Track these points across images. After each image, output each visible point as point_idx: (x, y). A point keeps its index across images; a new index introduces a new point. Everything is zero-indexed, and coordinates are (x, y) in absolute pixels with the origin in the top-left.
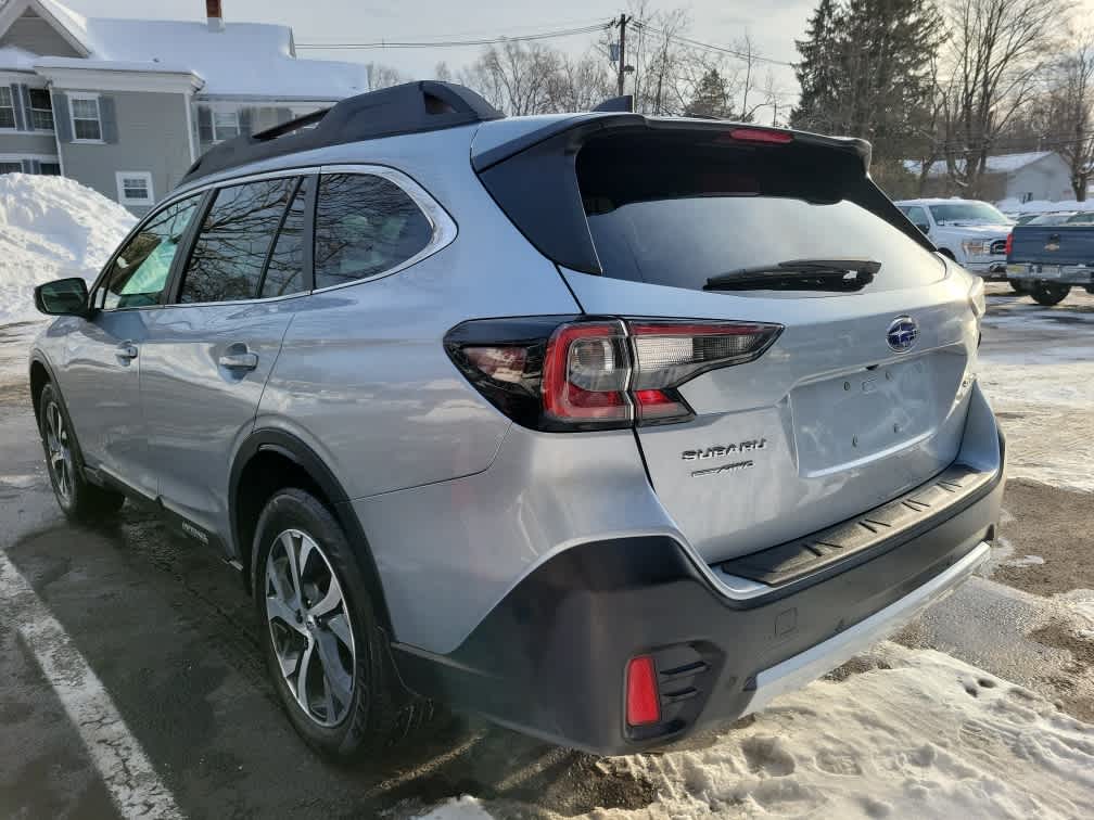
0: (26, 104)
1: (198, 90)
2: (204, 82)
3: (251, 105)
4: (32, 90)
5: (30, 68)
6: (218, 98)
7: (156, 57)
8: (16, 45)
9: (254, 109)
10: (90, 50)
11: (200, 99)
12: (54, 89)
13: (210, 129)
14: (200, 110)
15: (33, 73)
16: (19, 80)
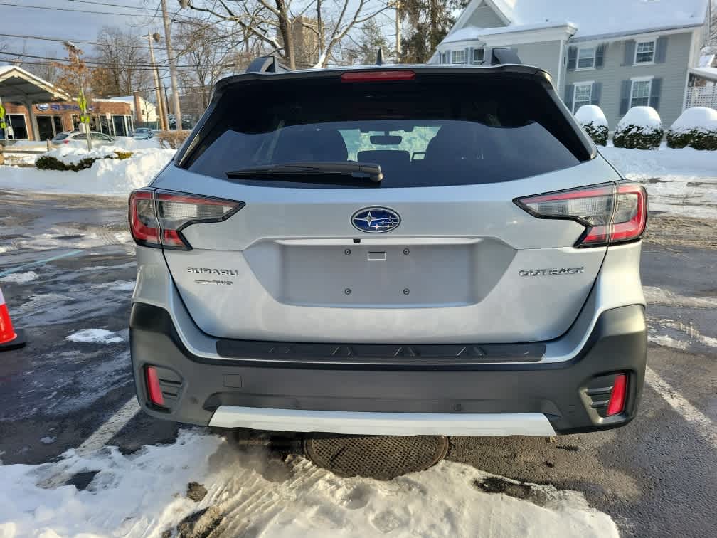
0: (471, 59)
1: (572, 35)
2: (577, 30)
3: (605, 41)
4: (476, 50)
5: (475, 37)
6: (583, 39)
7: (547, 18)
8: (473, 25)
9: (608, 44)
10: (510, 20)
11: (572, 42)
12: (486, 48)
13: (575, 61)
14: (570, 49)
15: (477, 40)
16: (469, 45)
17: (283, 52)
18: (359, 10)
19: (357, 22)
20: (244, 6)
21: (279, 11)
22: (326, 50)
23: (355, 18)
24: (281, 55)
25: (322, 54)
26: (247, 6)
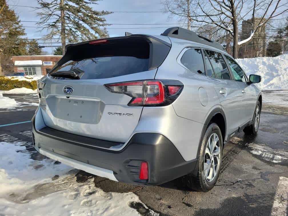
17: (233, 34)
18: (274, 12)
19: (272, 17)
20: (220, 17)
21: (233, 17)
22: (255, 31)
23: (271, 15)
24: (232, 35)
25: (253, 32)
26: (221, 17)
